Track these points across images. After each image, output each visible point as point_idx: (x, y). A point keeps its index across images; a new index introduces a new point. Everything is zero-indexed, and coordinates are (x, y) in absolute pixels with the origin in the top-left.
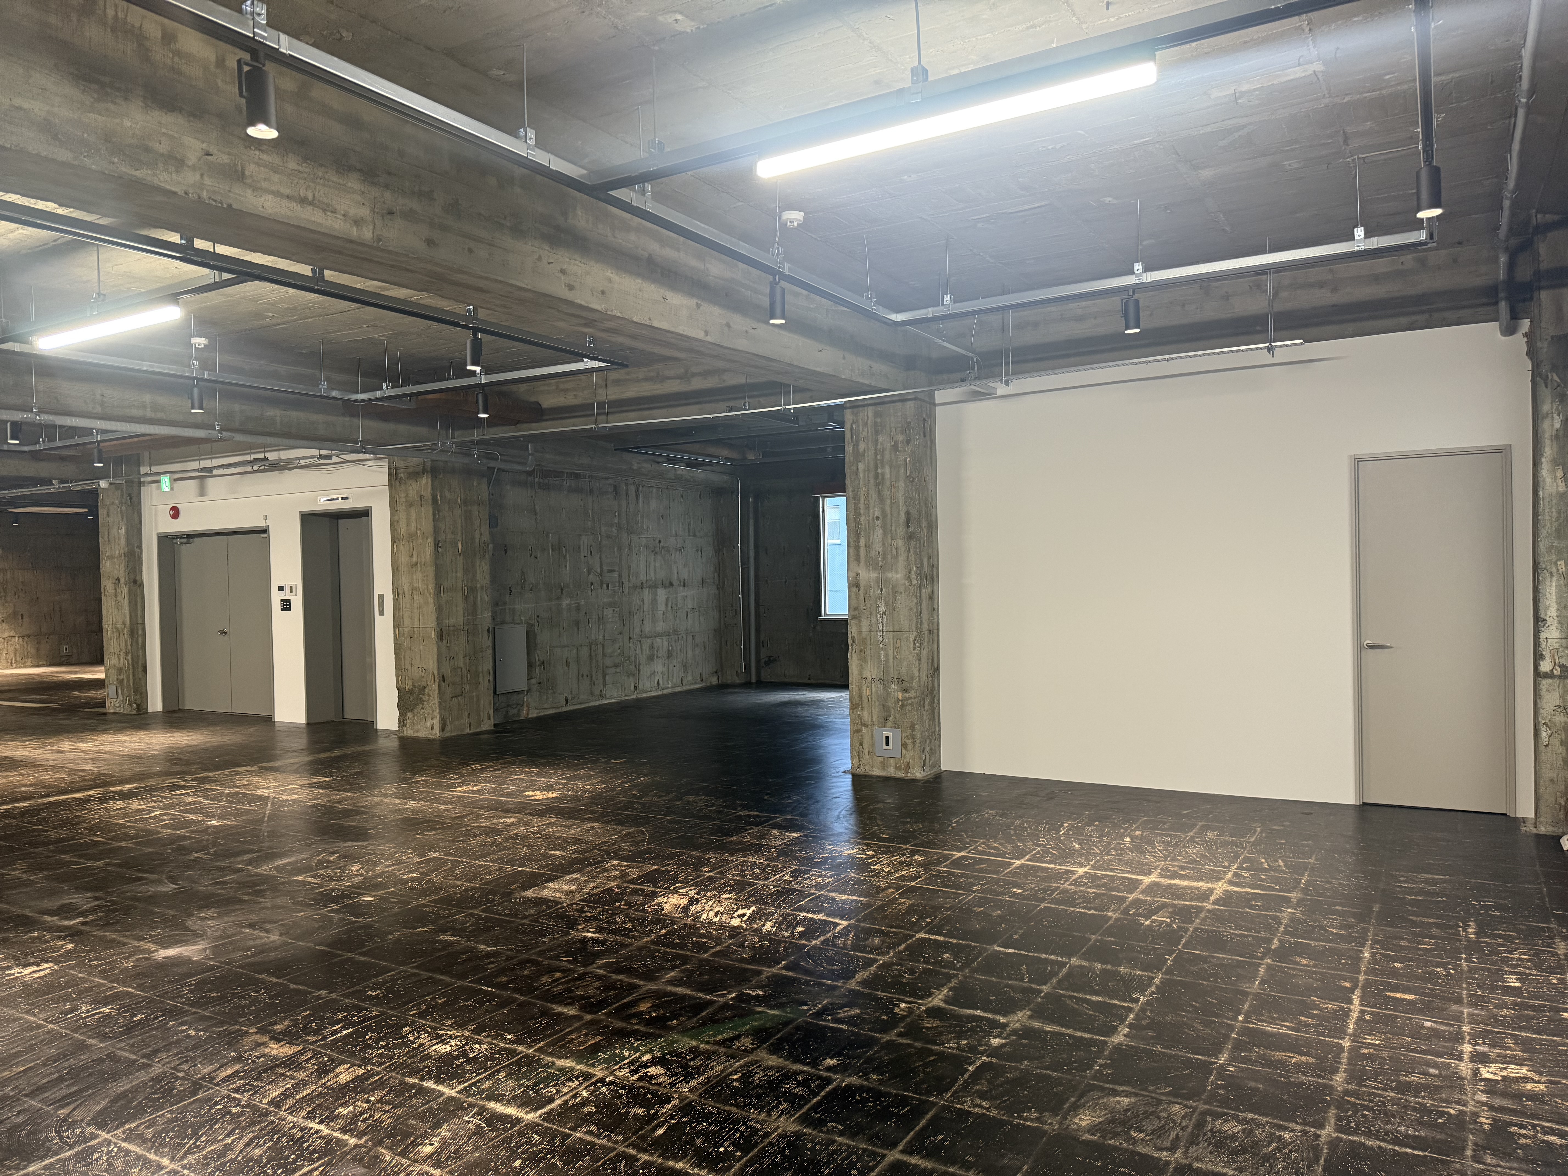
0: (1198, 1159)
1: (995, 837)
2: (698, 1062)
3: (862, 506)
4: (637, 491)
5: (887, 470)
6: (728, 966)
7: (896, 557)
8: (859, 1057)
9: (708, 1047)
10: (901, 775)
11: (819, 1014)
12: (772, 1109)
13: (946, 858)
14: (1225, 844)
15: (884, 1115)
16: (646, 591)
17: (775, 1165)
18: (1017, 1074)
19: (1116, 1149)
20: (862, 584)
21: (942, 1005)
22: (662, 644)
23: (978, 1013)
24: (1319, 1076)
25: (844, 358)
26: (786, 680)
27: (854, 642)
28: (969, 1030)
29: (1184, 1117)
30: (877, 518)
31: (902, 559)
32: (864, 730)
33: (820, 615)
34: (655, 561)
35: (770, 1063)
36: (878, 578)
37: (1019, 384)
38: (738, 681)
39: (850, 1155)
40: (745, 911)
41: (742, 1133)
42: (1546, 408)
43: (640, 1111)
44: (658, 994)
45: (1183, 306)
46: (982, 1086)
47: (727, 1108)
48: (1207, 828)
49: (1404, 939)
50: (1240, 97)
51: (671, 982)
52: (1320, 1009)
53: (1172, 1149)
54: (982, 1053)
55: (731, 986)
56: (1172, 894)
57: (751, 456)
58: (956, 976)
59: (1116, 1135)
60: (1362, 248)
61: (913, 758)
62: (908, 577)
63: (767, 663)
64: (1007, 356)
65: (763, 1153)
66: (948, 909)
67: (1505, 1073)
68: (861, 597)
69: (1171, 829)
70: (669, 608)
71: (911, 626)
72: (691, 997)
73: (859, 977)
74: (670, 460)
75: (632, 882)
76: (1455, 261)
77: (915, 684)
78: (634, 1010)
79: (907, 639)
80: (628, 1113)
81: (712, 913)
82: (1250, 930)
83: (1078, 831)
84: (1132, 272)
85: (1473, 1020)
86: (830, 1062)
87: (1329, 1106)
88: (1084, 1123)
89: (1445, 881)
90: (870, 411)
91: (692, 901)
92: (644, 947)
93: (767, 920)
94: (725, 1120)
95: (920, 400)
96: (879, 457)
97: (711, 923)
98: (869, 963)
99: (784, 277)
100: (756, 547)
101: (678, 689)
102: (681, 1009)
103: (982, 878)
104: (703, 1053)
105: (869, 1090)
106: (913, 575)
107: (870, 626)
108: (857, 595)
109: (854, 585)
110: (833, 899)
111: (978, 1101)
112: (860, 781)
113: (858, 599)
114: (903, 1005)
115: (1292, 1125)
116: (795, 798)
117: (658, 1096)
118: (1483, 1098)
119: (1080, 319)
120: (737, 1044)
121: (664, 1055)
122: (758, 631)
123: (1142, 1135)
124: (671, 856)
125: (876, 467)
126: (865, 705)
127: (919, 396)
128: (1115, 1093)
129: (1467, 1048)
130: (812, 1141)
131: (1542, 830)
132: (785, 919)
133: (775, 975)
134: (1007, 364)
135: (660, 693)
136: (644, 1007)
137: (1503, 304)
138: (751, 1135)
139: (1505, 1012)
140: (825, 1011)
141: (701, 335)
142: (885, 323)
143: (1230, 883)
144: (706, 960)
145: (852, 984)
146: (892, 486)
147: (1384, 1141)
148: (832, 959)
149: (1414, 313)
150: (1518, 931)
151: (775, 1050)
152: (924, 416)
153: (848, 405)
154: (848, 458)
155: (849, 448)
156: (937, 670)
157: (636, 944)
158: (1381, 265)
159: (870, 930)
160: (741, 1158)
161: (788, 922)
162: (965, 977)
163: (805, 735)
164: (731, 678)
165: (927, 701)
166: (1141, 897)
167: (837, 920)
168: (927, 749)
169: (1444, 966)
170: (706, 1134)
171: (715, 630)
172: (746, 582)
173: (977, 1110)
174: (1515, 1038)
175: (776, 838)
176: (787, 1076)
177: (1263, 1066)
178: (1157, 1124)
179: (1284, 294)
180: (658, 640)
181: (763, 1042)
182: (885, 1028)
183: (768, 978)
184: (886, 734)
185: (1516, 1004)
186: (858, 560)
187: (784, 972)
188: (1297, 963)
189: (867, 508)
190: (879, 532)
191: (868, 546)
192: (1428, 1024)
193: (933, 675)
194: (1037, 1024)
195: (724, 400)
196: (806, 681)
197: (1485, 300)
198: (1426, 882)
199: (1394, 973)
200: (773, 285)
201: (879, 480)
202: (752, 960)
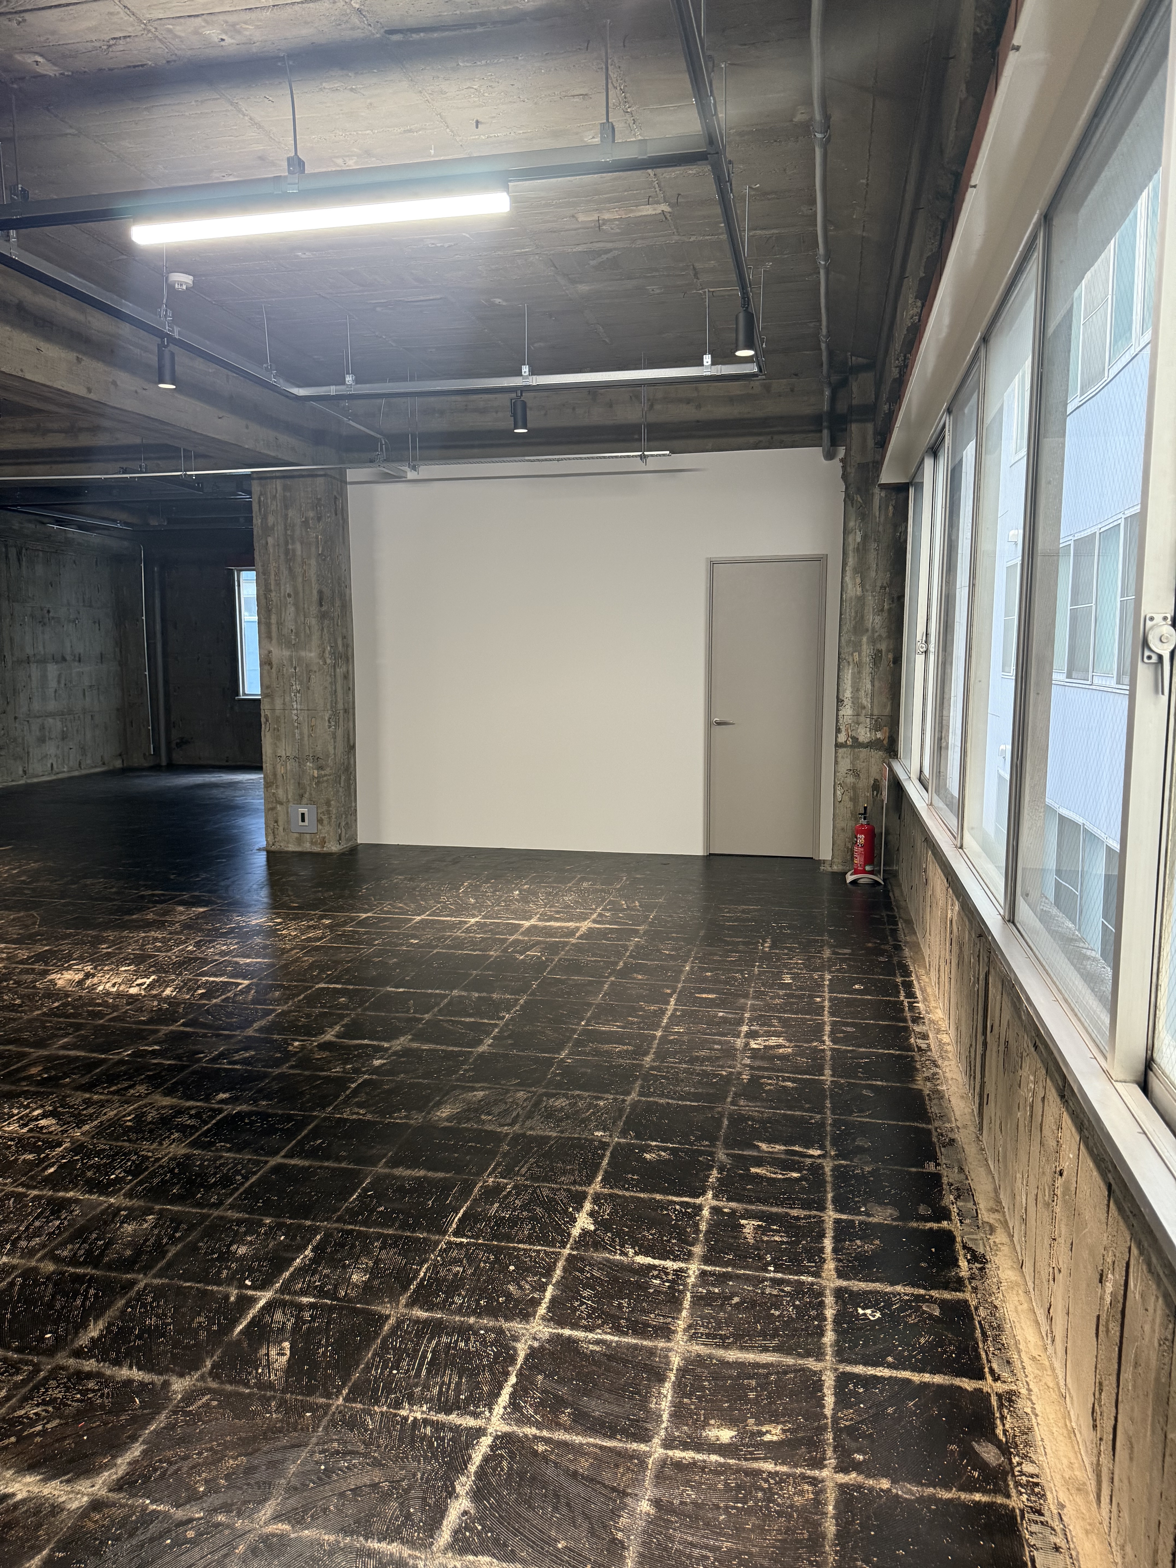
0: (531, 1129)
1: (400, 899)
2: (91, 1110)
3: (273, 582)
4: (19, 554)
5: (298, 546)
6: (124, 1028)
7: (310, 636)
8: (250, 1089)
9: (102, 1097)
10: (317, 849)
11: (214, 1060)
12: (164, 1139)
13: (352, 919)
14: (596, 891)
15: (270, 1131)
16: (34, 667)
17: (163, 1182)
18: (393, 1085)
19: (467, 1129)
20: (275, 661)
21: (334, 1039)
22: (55, 725)
23: (366, 1042)
24: (634, 1059)
25: (247, 427)
26: (202, 763)
27: (267, 720)
28: (355, 1056)
29: (525, 1100)
30: (289, 595)
31: (315, 638)
32: (279, 807)
33: (238, 694)
34: (43, 633)
35: (164, 1103)
36: (291, 657)
37: (426, 471)
38: (146, 765)
39: (236, 1165)
40: (145, 980)
41: (133, 1162)
42: (851, 524)
43: (30, 1157)
44: (48, 1058)
45: (574, 409)
46: (362, 1097)
47: (120, 1144)
48: (583, 879)
49: (716, 954)
50: (604, 224)
51: (64, 1047)
52: (645, 1011)
53: (512, 1124)
54: (364, 1073)
55: (127, 1045)
56: (546, 934)
57: (154, 522)
58: (348, 1015)
59: (469, 1120)
60: (709, 374)
61: (328, 833)
62: (322, 656)
63: (179, 745)
64: (414, 441)
65: (153, 1175)
66: (348, 962)
67: (767, 1043)
68: (274, 675)
69: (554, 882)
70: (62, 685)
71: (325, 704)
72: (85, 1058)
73: (256, 1025)
74: (59, 522)
75: (22, 962)
76: (792, 390)
77: (330, 763)
78: (23, 1074)
79: (322, 718)
80: (16, 1160)
81: (109, 985)
82: (602, 956)
83: (476, 888)
84: (519, 373)
85: (753, 1009)
86: (223, 1096)
87: (637, 1080)
88: (444, 1115)
89: (755, 910)
90: (279, 484)
91: (88, 976)
92: (35, 1019)
93: (167, 986)
94: (117, 1154)
95: (331, 477)
96: (289, 532)
97: (108, 994)
98: (268, 1013)
99: (171, 339)
100: (163, 620)
101: (76, 773)
102: (74, 1068)
103: (384, 934)
104: (97, 1103)
105: (257, 1114)
106: (327, 655)
107: (284, 704)
108: (269, 672)
109: (266, 662)
110: (237, 963)
111: (356, 1110)
112: (274, 857)
113: (270, 677)
114: (296, 1044)
115: (606, 1096)
116: (204, 876)
117: (48, 1142)
118: (748, 1061)
119: (483, 411)
120: (132, 1091)
121: (55, 1108)
122: (168, 710)
123: (490, 1117)
124: (66, 936)
125: (287, 543)
126: (280, 782)
127: (329, 472)
128: (474, 1089)
129: (745, 1028)
130: (201, 1159)
131: (835, 868)
132: (186, 984)
133: (172, 1032)
134: (414, 448)
135: (54, 777)
136: (34, 1071)
137: (826, 432)
138: (142, 1162)
139: (777, 1001)
140: (222, 1055)
141: (82, 392)
142: (287, 397)
143: (595, 921)
144: (102, 1025)
145: (250, 1032)
146: (304, 563)
147: (672, 1098)
148: (232, 1013)
149: (760, 434)
150: (799, 943)
151: (169, 1093)
152: (335, 493)
153: (255, 476)
154: (257, 531)
155: (257, 521)
156: (353, 747)
157: (26, 1017)
158: (735, 388)
159: (272, 986)
160: (131, 1181)
161: (188, 986)
162: (357, 1015)
163: (219, 816)
164: (137, 760)
165: (343, 778)
166: (520, 938)
167: (239, 981)
168: (343, 824)
169: (741, 972)
170: (97, 1167)
171: (118, 710)
172: (152, 657)
173: (354, 1117)
174: (779, 1018)
175: (181, 913)
176: (180, 1112)
177: (594, 1056)
178: (503, 1107)
179: (658, 407)
180: (50, 720)
181: (157, 1088)
182: (278, 1063)
183: (166, 1035)
184: (302, 810)
185: (785, 995)
186: (270, 637)
187: (182, 1028)
188: (635, 979)
189: (278, 584)
190: (291, 609)
191: (280, 624)
192: (721, 1014)
193: (349, 752)
194: (415, 1045)
195: (116, 460)
196: (224, 763)
197: (812, 428)
198: (743, 911)
199: (705, 980)
200: (161, 347)
201: (289, 556)
202: (150, 1021)
